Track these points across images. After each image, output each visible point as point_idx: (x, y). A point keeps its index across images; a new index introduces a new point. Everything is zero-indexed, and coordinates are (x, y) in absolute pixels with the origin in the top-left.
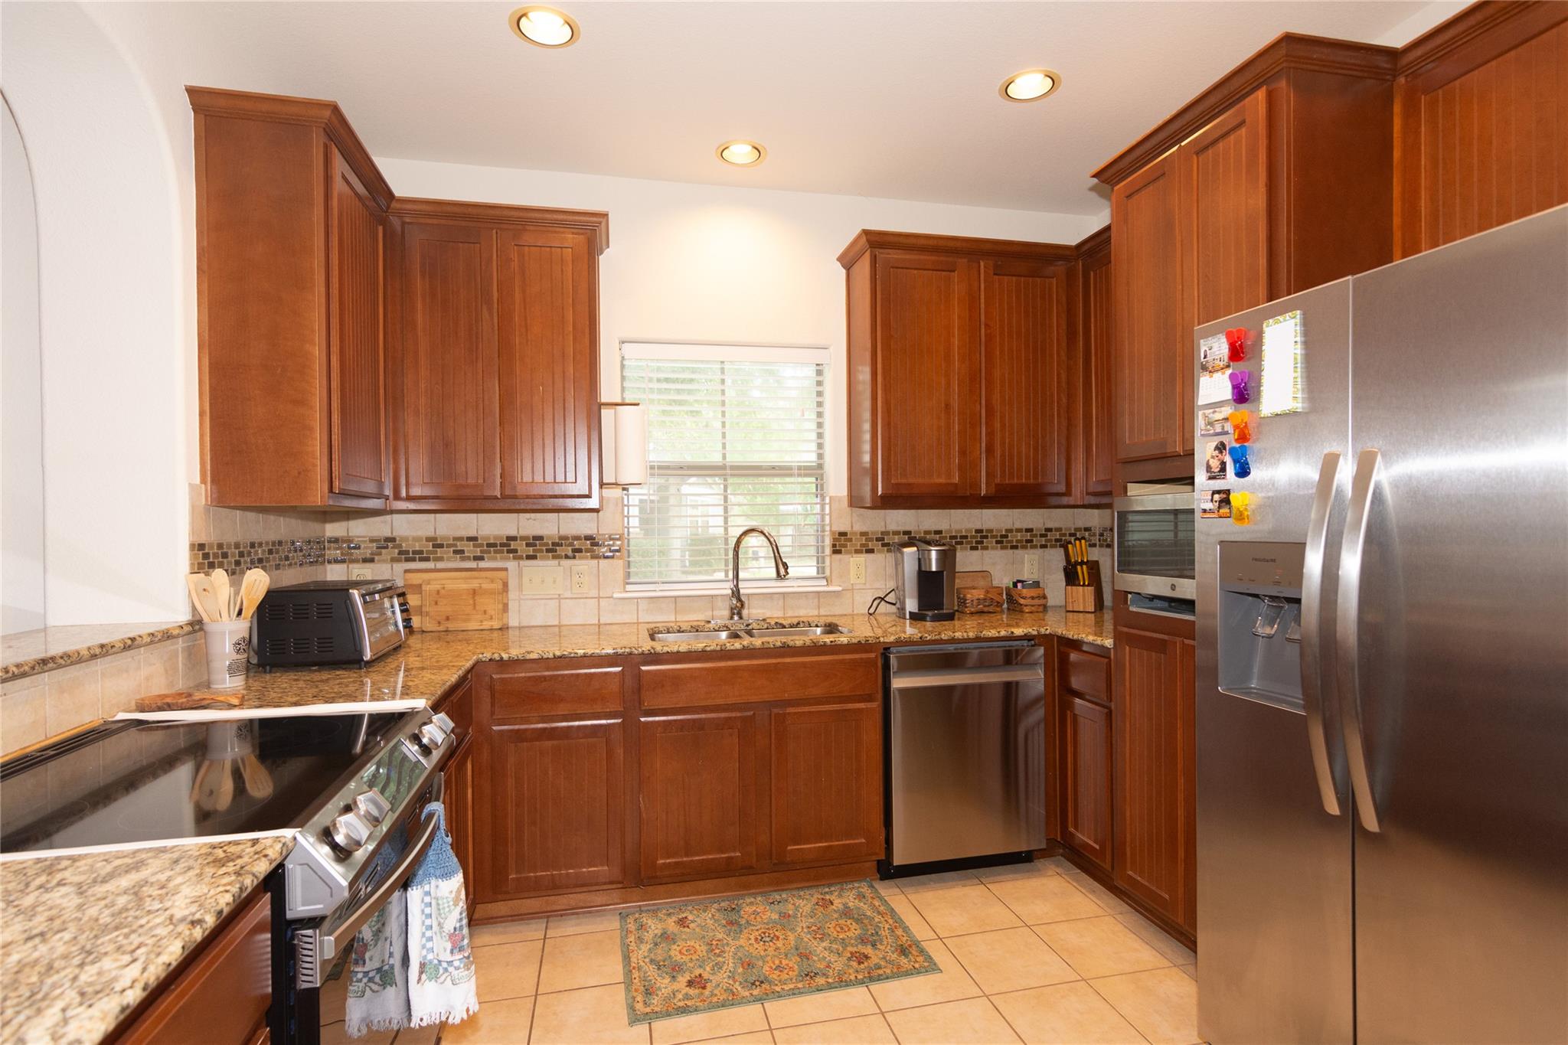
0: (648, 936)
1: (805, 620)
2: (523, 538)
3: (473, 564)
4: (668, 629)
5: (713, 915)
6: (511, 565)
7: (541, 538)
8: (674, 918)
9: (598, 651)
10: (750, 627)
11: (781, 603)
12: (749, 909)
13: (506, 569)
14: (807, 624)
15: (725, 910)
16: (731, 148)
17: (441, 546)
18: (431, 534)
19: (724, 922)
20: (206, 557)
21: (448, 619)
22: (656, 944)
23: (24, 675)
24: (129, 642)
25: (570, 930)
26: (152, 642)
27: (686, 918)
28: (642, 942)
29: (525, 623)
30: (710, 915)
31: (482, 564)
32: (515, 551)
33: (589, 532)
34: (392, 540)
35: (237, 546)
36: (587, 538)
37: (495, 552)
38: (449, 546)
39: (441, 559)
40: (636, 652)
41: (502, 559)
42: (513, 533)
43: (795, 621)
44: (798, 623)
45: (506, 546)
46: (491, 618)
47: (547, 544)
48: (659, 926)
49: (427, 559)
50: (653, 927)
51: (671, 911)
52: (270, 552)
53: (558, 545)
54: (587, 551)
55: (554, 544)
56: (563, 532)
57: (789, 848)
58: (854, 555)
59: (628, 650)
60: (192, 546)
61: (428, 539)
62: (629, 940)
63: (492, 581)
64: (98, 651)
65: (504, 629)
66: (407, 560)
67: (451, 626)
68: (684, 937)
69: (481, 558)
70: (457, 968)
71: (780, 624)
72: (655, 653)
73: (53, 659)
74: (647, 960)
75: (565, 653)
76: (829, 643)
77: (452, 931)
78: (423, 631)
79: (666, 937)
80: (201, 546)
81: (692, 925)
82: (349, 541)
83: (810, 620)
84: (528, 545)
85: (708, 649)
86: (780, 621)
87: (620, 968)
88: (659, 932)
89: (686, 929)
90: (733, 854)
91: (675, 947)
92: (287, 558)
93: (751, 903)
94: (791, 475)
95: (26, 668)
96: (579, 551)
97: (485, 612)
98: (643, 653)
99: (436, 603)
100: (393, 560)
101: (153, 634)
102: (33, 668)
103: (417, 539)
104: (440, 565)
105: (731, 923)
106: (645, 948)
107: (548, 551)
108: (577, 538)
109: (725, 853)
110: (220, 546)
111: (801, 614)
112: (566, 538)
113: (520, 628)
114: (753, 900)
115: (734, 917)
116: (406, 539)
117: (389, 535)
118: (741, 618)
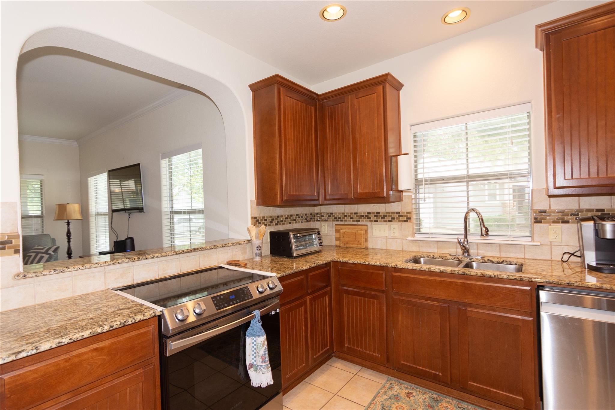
0: (390, 393)
1: (508, 260)
2: (373, 213)
3: (356, 223)
4: (428, 256)
5: (425, 398)
6: (369, 223)
7: (379, 213)
8: (407, 391)
9: (373, 263)
10: (472, 260)
11: (498, 248)
12: (445, 404)
13: (367, 225)
14: (509, 263)
15: (433, 399)
16: (449, 15)
17: (346, 216)
18: (343, 212)
19: (427, 404)
20: (257, 221)
21: (347, 243)
22: (390, 398)
23: (189, 252)
24: (224, 245)
25: (366, 376)
26: (233, 245)
27: (412, 393)
28: (385, 394)
29: (373, 247)
30: (424, 398)
31: (360, 223)
32: (370, 218)
33: (397, 211)
34: (332, 214)
35: (271, 217)
36: (397, 213)
37: (364, 218)
38: (349, 216)
39: (346, 221)
40: (389, 266)
41: (366, 221)
42: (369, 211)
43: (501, 261)
44: (503, 262)
45: (367, 216)
46: (361, 244)
47: (381, 216)
48: (398, 391)
49: (342, 221)
50: (395, 390)
51: (409, 387)
52: (286, 218)
53: (386, 216)
54: (397, 218)
55: (384, 216)
56: (387, 211)
57: (470, 383)
58: (552, 225)
59: (385, 264)
60: (252, 218)
61: (343, 213)
62: (382, 391)
63: (361, 230)
64: (213, 247)
65: (366, 248)
66: (338, 221)
67: (348, 245)
68: (404, 401)
69: (358, 221)
70: (264, 368)
71: (491, 261)
72: (397, 268)
73: (198, 249)
74: (381, 403)
75: (362, 262)
76: (493, 276)
77: (262, 355)
78: (340, 247)
79: (397, 398)
80: (255, 218)
81: (412, 398)
82: (321, 213)
83: (511, 260)
84: (375, 216)
85: (422, 269)
86: (491, 259)
87: (369, 401)
88: (395, 393)
89: (408, 399)
90: (437, 373)
91: (396, 404)
92: (295, 220)
93: (448, 402)
94: (507, 178)
95: (189, 251)
96: (394, 218)
97: (359, 241)
98: (392, 267)
99: (344, 237)
100: (333, 221)
101: (233, 243)
102: (191, 251)
103: (339, 213)
104: (346, 223)
105: (430, 406)
106: (385, 397)
107: (382, 218)
108: (393, 213)
109: (434, 371)
110: (263, 217)
111: (512, 256)
112: (389, 213)
113: (373, 249)
114: (451, 401)
115: (434, 403)
116: (336, 213)
117: (331, 212)
118: (469, 255)
